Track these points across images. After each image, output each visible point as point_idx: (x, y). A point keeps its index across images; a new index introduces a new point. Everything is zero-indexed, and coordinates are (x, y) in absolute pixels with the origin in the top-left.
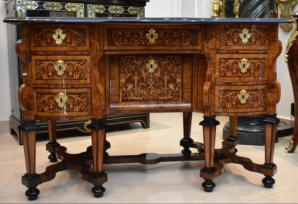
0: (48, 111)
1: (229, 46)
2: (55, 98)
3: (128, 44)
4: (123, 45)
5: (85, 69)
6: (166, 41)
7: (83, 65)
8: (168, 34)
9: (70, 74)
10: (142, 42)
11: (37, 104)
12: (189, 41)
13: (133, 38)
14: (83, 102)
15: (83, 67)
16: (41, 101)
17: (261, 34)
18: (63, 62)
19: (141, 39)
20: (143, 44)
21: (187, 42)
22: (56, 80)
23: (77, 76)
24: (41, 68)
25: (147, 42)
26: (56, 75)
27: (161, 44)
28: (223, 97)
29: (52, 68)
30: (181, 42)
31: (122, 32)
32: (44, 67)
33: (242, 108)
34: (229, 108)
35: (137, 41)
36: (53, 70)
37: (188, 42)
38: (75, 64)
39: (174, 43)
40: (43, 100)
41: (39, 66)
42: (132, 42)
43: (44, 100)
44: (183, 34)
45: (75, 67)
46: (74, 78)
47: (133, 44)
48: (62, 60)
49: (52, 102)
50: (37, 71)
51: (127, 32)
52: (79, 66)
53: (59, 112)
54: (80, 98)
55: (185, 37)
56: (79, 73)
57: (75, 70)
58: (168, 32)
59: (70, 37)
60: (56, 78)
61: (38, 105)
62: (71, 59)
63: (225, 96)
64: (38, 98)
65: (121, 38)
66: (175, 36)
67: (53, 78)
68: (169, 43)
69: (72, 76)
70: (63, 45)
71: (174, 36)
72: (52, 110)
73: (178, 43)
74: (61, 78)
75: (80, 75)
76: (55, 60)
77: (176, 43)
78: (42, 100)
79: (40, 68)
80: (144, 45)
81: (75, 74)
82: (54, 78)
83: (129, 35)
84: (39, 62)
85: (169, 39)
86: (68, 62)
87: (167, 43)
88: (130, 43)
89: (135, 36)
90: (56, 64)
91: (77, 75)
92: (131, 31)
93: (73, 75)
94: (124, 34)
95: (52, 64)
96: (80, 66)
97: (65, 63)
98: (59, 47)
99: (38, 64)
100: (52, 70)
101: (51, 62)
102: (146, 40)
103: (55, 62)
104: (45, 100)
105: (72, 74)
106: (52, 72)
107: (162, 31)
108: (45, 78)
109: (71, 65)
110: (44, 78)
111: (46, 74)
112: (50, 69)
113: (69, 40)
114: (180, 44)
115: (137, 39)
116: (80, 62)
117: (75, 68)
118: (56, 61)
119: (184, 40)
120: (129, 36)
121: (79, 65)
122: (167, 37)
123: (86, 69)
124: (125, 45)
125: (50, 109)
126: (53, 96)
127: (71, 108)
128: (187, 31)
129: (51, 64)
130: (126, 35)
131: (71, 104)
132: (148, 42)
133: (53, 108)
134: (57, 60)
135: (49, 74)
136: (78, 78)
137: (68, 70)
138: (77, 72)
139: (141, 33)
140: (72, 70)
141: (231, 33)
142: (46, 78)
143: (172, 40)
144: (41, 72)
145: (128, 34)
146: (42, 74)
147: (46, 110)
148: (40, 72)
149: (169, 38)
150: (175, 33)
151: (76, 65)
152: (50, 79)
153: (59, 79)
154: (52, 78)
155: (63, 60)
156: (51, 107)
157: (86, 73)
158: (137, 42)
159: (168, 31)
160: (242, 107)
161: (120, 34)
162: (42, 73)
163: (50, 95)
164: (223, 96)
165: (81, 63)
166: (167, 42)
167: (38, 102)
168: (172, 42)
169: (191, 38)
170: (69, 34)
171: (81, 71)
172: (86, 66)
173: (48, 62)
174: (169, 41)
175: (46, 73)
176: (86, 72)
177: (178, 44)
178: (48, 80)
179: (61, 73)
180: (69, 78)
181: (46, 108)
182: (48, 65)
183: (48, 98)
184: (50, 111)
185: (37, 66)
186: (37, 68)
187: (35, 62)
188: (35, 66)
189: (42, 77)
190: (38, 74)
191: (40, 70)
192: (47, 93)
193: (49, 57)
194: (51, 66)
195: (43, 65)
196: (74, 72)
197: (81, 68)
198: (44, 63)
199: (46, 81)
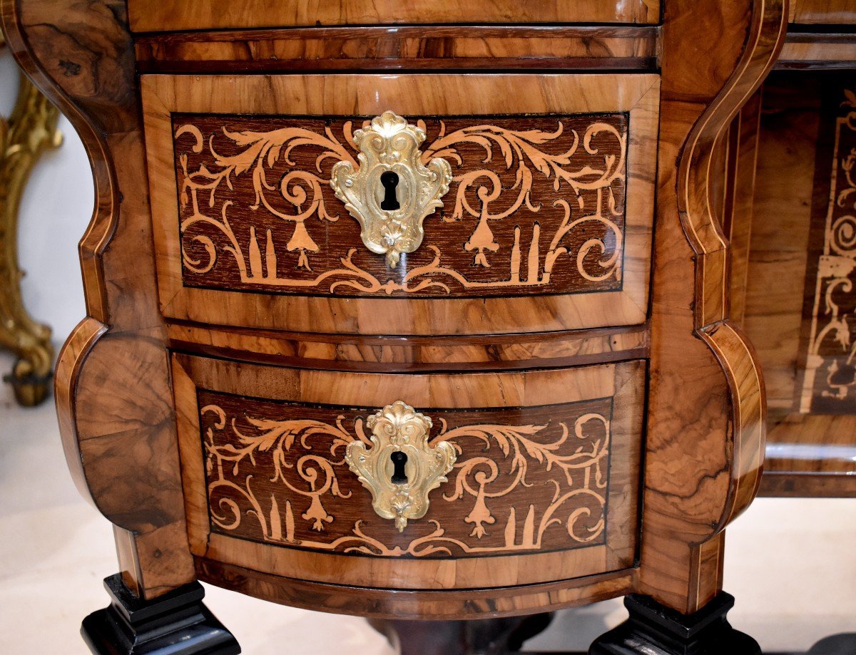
2: (341, 450)
5: (611, 201)
7: (598, 162)
9: (476, 250)
15: (597, 185)
18: (419, 131)
22: (354, 295)
23: (542, 261)
24: (221, 191)
26: (352, 251)
29: (318, 194)
32: (247, 175)
36: (322, 213)
38: (527, 149)
41: (203, 171)
45: (525, 178)
46: (515, 281)
48: (411, 120)
52: (559, 172)
53: (377, 556)
56: (556, 241)
57: (523, 211)
60: (347, 278)
62: (486, 109)
67: (321, 277)
69: (499, 264)
75: (562, 250)
76: (344, 119)
79: (213, 186)
81: (525, 248)
82: (335, 278)
84: (206, 133)
86: (458, 137)
90: (353, 152)
91: (543, 251)
93: (506, 251)
95: (321, 149)
96: (567, 176)
97: (435, 146)
99: (198, 148)
100: (319, 205)
101: (307, 136)
103: (339, 133)
105: (495, 248)
106: (313, 226)
108: (258, 279)
109: (487, 167)
110: (250, 274)
111: (262, 243)
112: (299, 198)
116: (566, 133)
117: (527, 186)
118: (348, 126)
121: (563, 159)
123: (622, 202)
129: (305, 156)
131: (481, 496)
134: (364, 111)
135: (290, 247)
136: (546, 279)
137: (458, 212)
138: (537, 230)
140: (495, 207)
142: (265, 274)
144: (226, 228)
146: (230, 244)
148: (212, 220)
151: (538, 158)
152: (299, 292)
153: (376, 286)
154: (315, 277)
155: (412, 113)
157: (618, 234)
162: (230, 234)
165: (581, 146)
171: (571, 219)
172: (619, 174)
173: (279, 136)
175: (269, 233)
176: (623, 223)
178: (284, 291)
179: (397, 235)
180: (467, 285)
181: (275, 514)
182: (280, 163)
183: (290, 440)
184: (306, 543)
185: (190, 171)
186: (189, 190)
187: (174, 133)
188: (177, 167)
189: (235, 265)
190: (203, 239)
191: (212, 203)
192: (279, 403)
193: (291, 84)
194: (310, 168)
195: (240, 163)
196: (517, 232)
197: (576, 186)
198: (242, 138)
199: (268, 306)
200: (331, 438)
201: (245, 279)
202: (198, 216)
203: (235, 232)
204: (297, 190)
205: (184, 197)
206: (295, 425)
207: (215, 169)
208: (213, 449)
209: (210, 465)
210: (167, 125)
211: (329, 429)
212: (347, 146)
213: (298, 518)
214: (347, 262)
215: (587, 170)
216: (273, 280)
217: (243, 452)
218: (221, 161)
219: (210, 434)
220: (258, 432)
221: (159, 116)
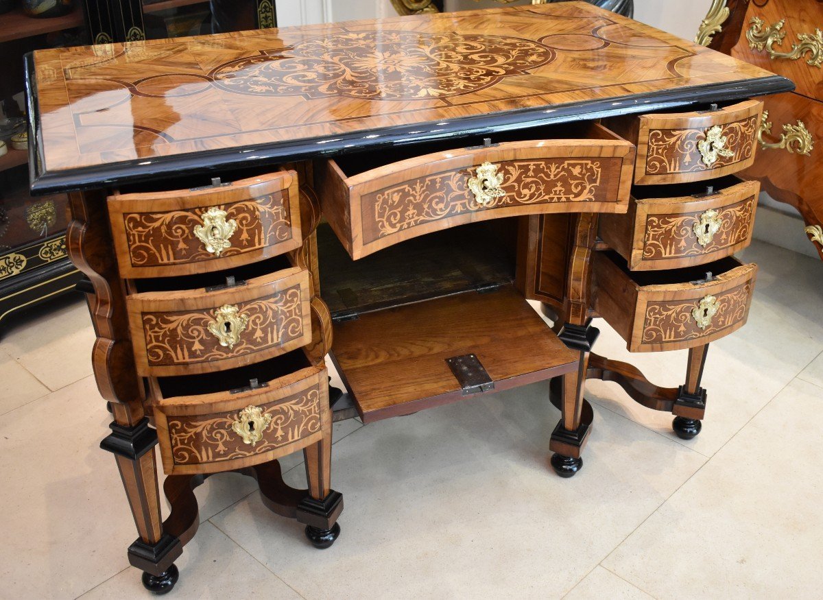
0: (211, 459)
1: (670, 175)
2: (230, 426)
3: (416, 221)
4: (405, 229)
5: (297, 311)
6: (525, 191)
7: (292, 301)
8: (531, 173)
9: (257, 338)
10: (457, 204)
11: (173, 447)
12: (593, 188)
13: (431, 201)
14: (310, 411)
15: (292, 308)
16: (187, 437)
17: (746, 132)
18: (236, 309)
19: (454, 199)
20: (457, 212)
21: (586, 191)
22: (217, 360)
23: (278, 335)
24: (165, 335)
25: (469, 203)
26: (216, 347)
27: (509, 201)
28: (655, 318)
29: (203, 332)
30: (568, 192)
31: (401, 194)
32: (175, 329)
33: (700, 337)
34: (668, 342)
35: (441, 206)
36: (204, 337)
37: (590, 191)
38: (269, 304)
39: (546, 197)
40: (192, 433)
41: (156, 329)
42: (428, 214)
43: (196, 434)
44: (576, 171)
45: (270, 313)
46: (270, 343)
47: (432, 217)
48: (233, 305)
49: (222, 435)
50: (151, 342)
51: (414, 189)
52: (280, 308)
53: (245, 456)
54: (302, 404)
55: (583, 179)
56: (281, 328)
57: (271, 322)
58: (532, 167)
59: (247, 225)
60: (215, 355)
61: (175, 449)
62: (256, 297)
63: (661, 314)
64: (176, 430)
65: (400, 209)
66: (552, 177)
67: (206, 356)
68: (532, 196)
69: (265, 339)
70: (229, 254)
71: (548, 176)
72: (225, 454)
73: (559, 194)
74: (232, 352)
75: (284, 330)
76: (210, 309)
77: (552, 196)
78: (189, 435)
79: (161, 334)
80: (462, 213)
81: (272, 333)
82: (210, 356)
83: (420, 195)
84: (157, 318)
85: (534, 185)
86: (248, 307)
87: (527, 198)
88: (422, 218)
89: (438, 194)
90: (215, 318)
91: (278, 332)
92: (427, 182)
93: (266, 335)
94: (408, 194)
95: (202, 319)
96: (283, 308)
97: (241, 311)
98: (216, 261)
99: (154, 322)
100: (203, 335)
101: (197, 316)
102: (466, 199)
103: (209, 313)
104: (198, 435)
105: (263, 335)
106: (202, 342)
107: (514, 167)
108: (181, 360)
109: (258, 313)
110: (178, 359)
111: (182, 350)
112: (196, 333)
113: (245, 236)
114: (564, 199)
115: (441, 200)
116: (282, 296)
117: (271, 315)
118: (212, 311)
119: (576, 186)
120: (419, 199)
121: (281, 304)
122: (529, 180)
123: (300, 310)
124: (409, 227)
125: (217, 455)
126: (224, 420)
127: (280, 438)
128: (589, 162)
129: (197, 322)
130: (411, 198)
131: (279, 427)
132: (472, 202)
133: (227, 449)
134: (217, 305)
135: (193, 349)
136: (280, 340)
137: (250, 328)
138: (275, 327)
139: (455, 182)
140: (261, 324)
141: (679, 142)
142: (184, 358)
143: (542, 188)
144: (167, 346)
145: (416, 192)
146: (169, 351)
147: (205, 459)
148: (161, 344)
149: (532, 182)
150: (553, 169)
151: (273, 306)
152: (198, 362)
153: (225, 355)
154: (203, 357)
155: (233, 303)
156: (221, 448)
157: (300, 320)
158: (441, 210)
159: (532, 163)
160: (698, 335)
161: (396, 198)
162: (169, 348)
163: (215, 420)
164: (658, 316)
165: (286, 298)
166: (525, 196)
167: (173, 442)
168: (540, 194)
169: (598, 181)
170: (245, 218)
171: (286, 320)
172: (299, 302)
173: (187, 317)
174: (532, 191)
175: (185, 346)
177: (559, 199)
178: (192, 363)
179: (232, 340)
180: (255, 348)
182: (188, 325)
185: (151, 329)
186: (150, 336)
187: (143, 318)
188: (145, 329)
189: (171, 357)
190: (157, 350)
191: (161, 339)
194: (200, 325)
195: (172, 326)
196: (269, 329)
197: (286, 310)
198: (172, 319)
199: (186, 368)
201: (176, 361)
202: (154, 343)
203: (171, 346)
205: (148, 338)
207: (161, 328)
210: (140, 316)
212: (212, 317)
214: (215, 350)
215: (289, 304)
216: (187, 360)
221: (136, 313)
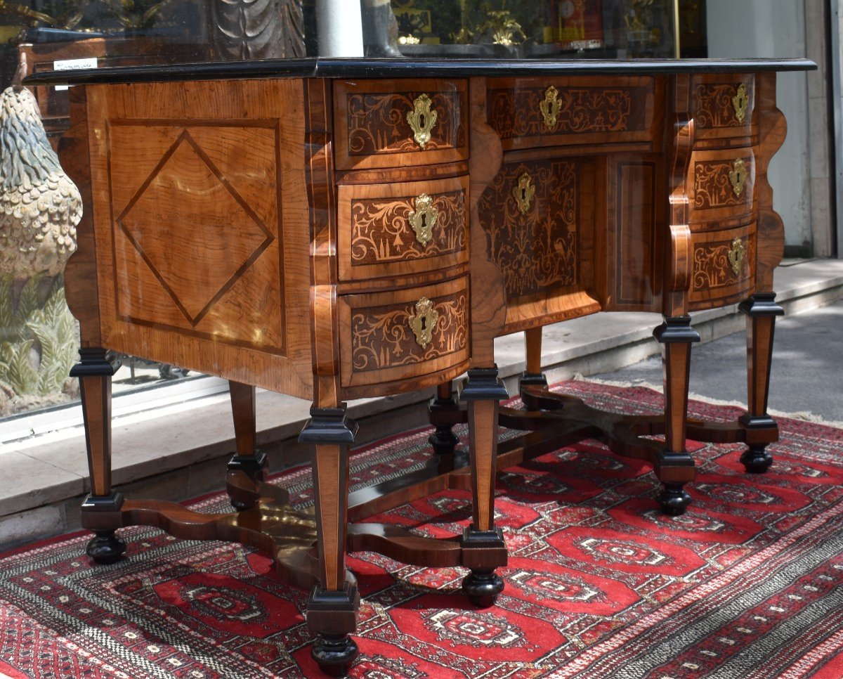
7: (462, 206)
9: (441, 238)
14: (460, 319)
18: (430, 199)
22: (413, 259)
24: (371, 227)
26: (413, 243)
29: (404, 223)
32: (381, 220)
36: (405, 230)
38: (451, 203)
39: (591, 127)
41: (364, 220)
45: (450, 213)
46: (449, 248)
48: (428, 195)
50: (357, 235)
57: (450, 224)
60: (411, 253)
66: (595, 105)
67: (404, 254)
69: (446, 243)
74: (425, 251)
75: (457, 236)
76: (411, 197)
79: (367, 225)
81: (450, 236)
82: (408, 254)
84: (365, 205)
86: (439, 200)
90: (414, 208)
93: (447, 237)
95: (404, 208)
96: (457, 211)
97: (434, 204)
99: (362, 212)
100: (404, 227)
101: (400, 204)
103: (410, 202)
105: (445, 237)
106: (402, 235)
108: (383, 258)
110: (380, 257)
111: (385, 244)
112: (397, 226)
118: (412, 199)
129: (400, 211)
134: (417, 194)
135: (394, 244)
137: (438, 226)
138: (452, 230)
142: (385, 256)
143: (588, 117)
144: (371, 240)
146: (373, 246)
148: (365, 238)
151: (452, 206)
152: (397, 261)
153: (419, 255)
154: (401, 254)
155: (429, 193)
157: (465, 230)
162: (373, 243)
165: (459, 201)
168: (587, 124)
171: (458, 226)
173: (392, 204)
175: (387, 240)
178: (392, 261)
179: (425, 235)
180: (439, 251)
181: (382, 355)
182: (392, 214)
183: (389, 321)
184: (393, 364)
185: (358, 220)
186: (357, 227)
187: (352, 207)
188: (352, 220)
189: (374, 254)
190: (361, 245)
191: (366, 231)
192: (386, 306)
193: (396, 186)
194: (401, 215)
195: (378, 216)
198: (379, 207)
199: (386, 268)
200: (403, 316)
201: (378, 259)
202: (360, 237)
203: (375, 241)
204: (397, 223)
205: (355, 231)
206: (390, 314)
207: (368, 219)
208: (357, 334)
209: (355, 341)
210: (349, 204)
211: (403, 313)
212: (412, 206)
213: (391, 354)
214: (411, 247)
216: (388, 258)
217: (371, 331)
218: (371, 215)
219: (356, 327)
220: (377, 320)
